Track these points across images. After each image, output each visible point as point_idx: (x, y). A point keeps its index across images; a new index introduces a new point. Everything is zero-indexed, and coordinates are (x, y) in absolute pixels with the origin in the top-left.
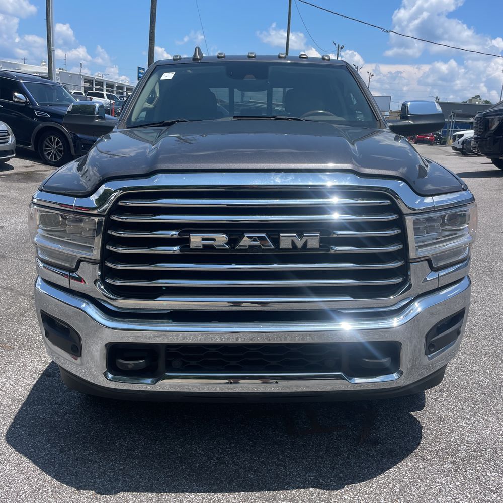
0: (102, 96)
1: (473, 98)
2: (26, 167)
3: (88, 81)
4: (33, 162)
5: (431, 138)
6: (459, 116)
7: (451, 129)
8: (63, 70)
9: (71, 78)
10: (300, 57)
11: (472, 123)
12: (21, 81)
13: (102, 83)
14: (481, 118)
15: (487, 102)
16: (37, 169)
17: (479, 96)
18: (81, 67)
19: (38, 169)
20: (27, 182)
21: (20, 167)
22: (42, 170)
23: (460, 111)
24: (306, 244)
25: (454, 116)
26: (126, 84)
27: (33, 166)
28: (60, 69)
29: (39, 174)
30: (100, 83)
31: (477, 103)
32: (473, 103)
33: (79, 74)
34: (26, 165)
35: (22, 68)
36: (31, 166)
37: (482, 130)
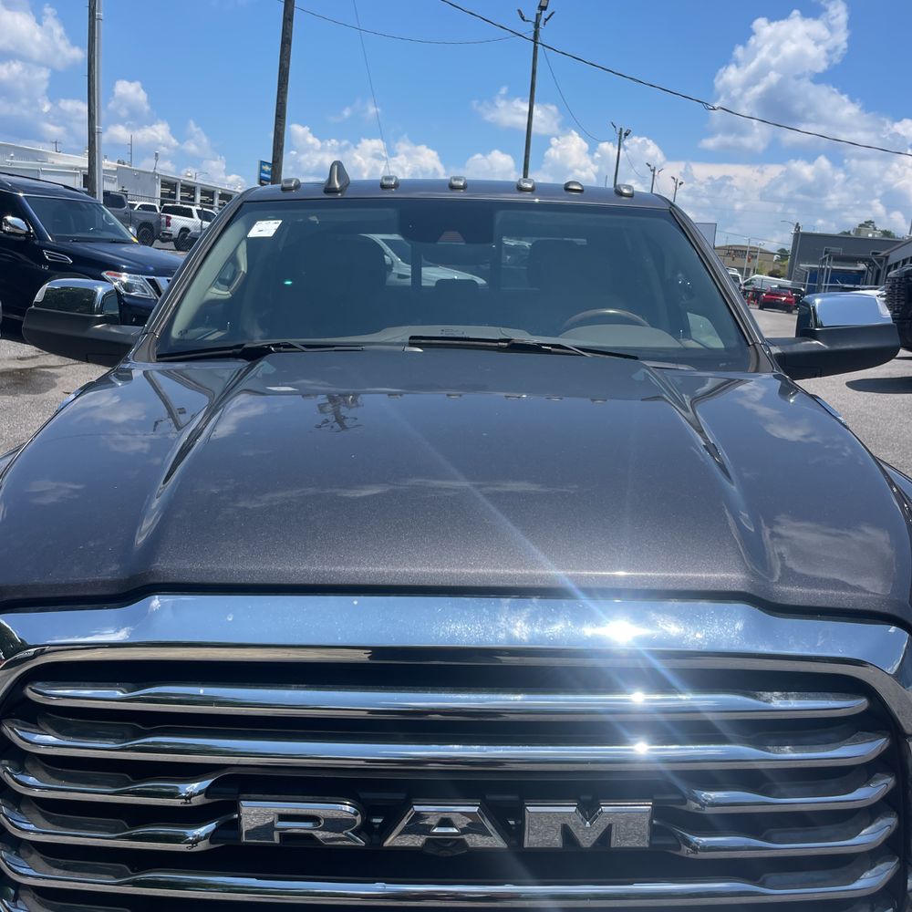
0: (188, 213)
1: (861, 225)
2: (21, 359)
3: (169, 185)
4: (38, 349)
5: (791, 300)
6: (838, 259)
7: (824, 284)
8: (124, 164)
9: (138, 177)
10: (567, 188)
11: (862, 272)
12: (21, 195)
13: (194, 188)
14: (900, 279)
15: (886, 233)
16: (42, 364)
17: (871, 222)
18: (157, 160)
19: (46, 363)
20: (15, 394)
21: (11, 359)
22: (52, 364)
23: (838, 250)
24: (606, 836)
25: (830, 260)
26: (237, 190)
27: (36, 357)
28: (119, 162)
29: (43, 374)
30: (189, 189)
31: (870, 235)
32: (863, 235)
33: (152, 171)
34: (21, 355)
35: (51, 159)
36: (33, 357)
37: (903, 303)
